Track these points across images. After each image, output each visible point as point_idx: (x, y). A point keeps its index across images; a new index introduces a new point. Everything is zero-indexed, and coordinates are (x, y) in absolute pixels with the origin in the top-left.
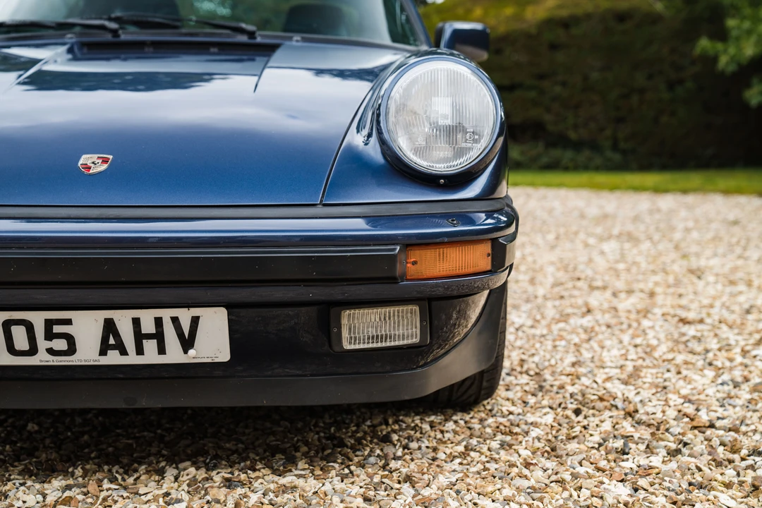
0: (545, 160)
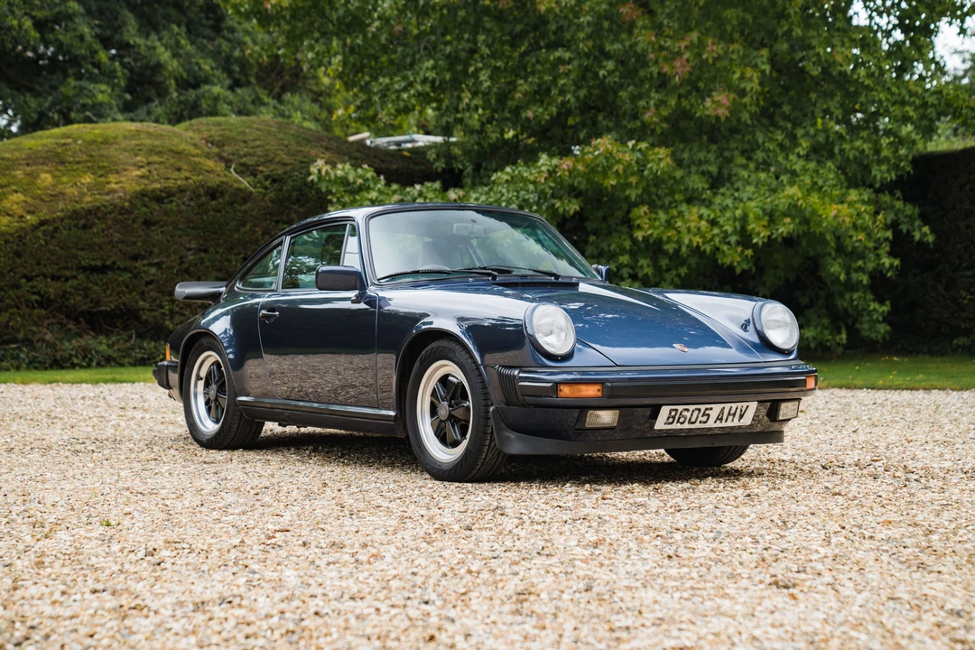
0: (138, 354)
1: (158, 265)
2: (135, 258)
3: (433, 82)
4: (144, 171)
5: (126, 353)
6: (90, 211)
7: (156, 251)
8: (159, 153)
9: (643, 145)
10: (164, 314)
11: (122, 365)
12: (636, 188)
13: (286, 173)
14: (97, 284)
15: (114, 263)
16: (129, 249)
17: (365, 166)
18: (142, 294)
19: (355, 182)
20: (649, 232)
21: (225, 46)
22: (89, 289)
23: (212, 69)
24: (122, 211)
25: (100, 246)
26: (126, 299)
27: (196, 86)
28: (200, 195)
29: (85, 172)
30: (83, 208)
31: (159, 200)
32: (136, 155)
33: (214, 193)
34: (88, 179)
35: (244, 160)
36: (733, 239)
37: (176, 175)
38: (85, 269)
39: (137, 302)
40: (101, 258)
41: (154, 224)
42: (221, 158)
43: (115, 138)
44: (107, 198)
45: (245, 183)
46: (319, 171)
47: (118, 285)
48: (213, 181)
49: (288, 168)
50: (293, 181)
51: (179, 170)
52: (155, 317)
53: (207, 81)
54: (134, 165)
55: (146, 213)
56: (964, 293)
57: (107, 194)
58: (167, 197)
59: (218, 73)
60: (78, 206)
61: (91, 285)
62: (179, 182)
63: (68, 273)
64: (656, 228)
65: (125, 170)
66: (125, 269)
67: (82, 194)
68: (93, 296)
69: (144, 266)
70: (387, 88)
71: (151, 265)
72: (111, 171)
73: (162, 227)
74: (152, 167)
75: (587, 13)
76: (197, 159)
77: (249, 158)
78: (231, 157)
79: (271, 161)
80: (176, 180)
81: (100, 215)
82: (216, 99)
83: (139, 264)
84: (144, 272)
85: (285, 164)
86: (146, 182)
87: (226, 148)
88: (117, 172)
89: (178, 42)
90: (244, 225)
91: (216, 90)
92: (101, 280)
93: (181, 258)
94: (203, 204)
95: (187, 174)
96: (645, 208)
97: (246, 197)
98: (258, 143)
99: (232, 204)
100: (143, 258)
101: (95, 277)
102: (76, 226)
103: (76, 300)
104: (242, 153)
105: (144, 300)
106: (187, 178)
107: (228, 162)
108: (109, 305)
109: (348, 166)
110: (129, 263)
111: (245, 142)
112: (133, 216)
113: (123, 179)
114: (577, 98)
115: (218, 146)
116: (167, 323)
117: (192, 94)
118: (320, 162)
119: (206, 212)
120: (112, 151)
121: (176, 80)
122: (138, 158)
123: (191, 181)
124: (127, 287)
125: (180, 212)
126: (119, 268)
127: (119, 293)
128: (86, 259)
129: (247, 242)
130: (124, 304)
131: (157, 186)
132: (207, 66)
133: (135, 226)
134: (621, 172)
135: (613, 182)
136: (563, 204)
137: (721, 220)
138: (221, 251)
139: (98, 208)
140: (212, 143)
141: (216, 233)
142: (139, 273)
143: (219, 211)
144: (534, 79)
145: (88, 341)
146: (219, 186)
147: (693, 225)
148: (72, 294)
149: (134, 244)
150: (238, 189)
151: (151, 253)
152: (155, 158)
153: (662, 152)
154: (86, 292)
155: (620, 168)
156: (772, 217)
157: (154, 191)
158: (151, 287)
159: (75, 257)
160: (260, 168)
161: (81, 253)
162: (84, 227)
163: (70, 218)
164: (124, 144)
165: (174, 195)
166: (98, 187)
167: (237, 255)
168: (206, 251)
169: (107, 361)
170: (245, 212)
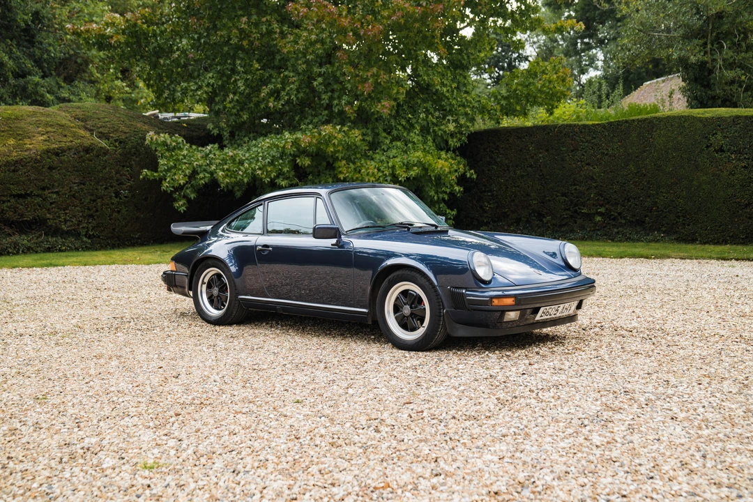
0: (46, 245)
1: (57, 193)
2: (44, 189)
3: (213, 86)
4: (45, 137)
5: (39, 245)
6: (17, 161)
7: (56, 184)
8: (51, 126)
9: (346, 129)
10: (60, 221)
11: (37, 252)
12: (342, 153)
13: (127, 138)
14: (22, 205)
15: (32, 192)
16: (40, 184)
17: (177, 135)
18: (49, 210)
19: (171, 145)
20: (347, 175)
21: (37, 52)
22: (18, 208)
23: (32, 67)
24: (36, 161)
25: (23, 182)
26: (39, 213)
27: (24, 76)
28: (80, 151)
29: (9, 138)
30: (13, 160)
31: (57, 154)
32: (38, 127)
33: (87, 150)
34: (12, 142)
35: (101, 130)
36: (389, 179)
37: (64, 139)
38: (14, 196)
39: (46, 215)
40: (24, 190)
41: (54, 169)
42: (86, 129)
43: (22, 116)
44: (27, 153)
45: (103, 143)
46: (152, 139)
47: (34, 205)
48: (87, 143)
49: (128, 135)
50: (132, 142)
51: (65, 136)
52: (56, 223)
53: (30, 74)
54: (39, 133)
55: (50, 163)
56: (486, 204)
57: (26, 151)
58: (62, 153)
59: (36, 69)
60: (10, 159)
61: (18, 205)
62: (67, 144)
63: (5, 199)
64: (350, 173)
65: (34, 136)
66: (38, 196)
67: (10, 151)
68: (20, 212)
69: (49, 193)
70: (186, 88)
71: (52, 192)
72: (25, 137)
73: (59, 170)
74: (50, 135)
75: (311, 54)
76: (74, 129)
77: (104, 129)
78: (92, 128)
79: (117, 130)
80: (65, 142)
81: (23, 164)
82: (37, 84)
83: (46, 192)
84: (50, 197)
85: (125, 133)
86: (48, 144)
87: (88, 123)
88: (29, 138)
89: (11, 50)
90: (105, 168)
91: (37, 79)
92: (24, 202)
93: (70, 188)
94: (82, 157)
95: (71, 139)
96: (344, 162)
97: (106, 152)
98: (106, 119)
99: (98, 156)
100: (49, 189)
101: (21, 200)
102: (9, 171)
103: (10, 214)
104: (99, 126)
105: (50, 214)
106: (72, 141)
107: (91, 131)
108: (29, 216)
109: (167, 135)
110: (40, 192)
111: (99, 119)
112: (42, 164)
113: (34, 142)
114: (298, 99)
115: (82, 121)
116: (63, 226)
117: (22, 81)
118: (151, 133)
119: (84, 161)
120: (22, 124)
121: (12, 73)
122: (40, 129)
123: (74, 143)
124: (40, 206)
125: (69, 161)
126: (35, 195)
127: (34, 211)
128: (16, 190)
129: (107, 179)
130: (38, 216)
131: (54, 146)
132: (29, 64)
133: (44, 170)
134: (336, 143)
135: (332, 150)
136: (301, 160)
137: (382, 168)
138: (93, 184)
139: (22, 159)
140: (78, 119)
141: (89, 173)
142: (46, 198)
143: (91, 161)
144: (271, 86)
145: (16, 238)
146: (90, 146)
147: (371, 171)
148: (7, 211)
149: (43, 180)
150: (101, 147)
151: (53, 185)
152: (49, 129)
153: (356, 132)
154: (15, 210)
155: (336, 142)
156: (408, 166)
157: (54, 149)
158: (53, 206)
159: (9, 189)
160: (111, 135)
161: (12, 186)
162: (14, 171)
163: (5, 165)
164: (29, 120)
165: (65, 152)
166: (19, 147)
167: (101, 186)
168: (84, 184)
169: (28, 250)
170: (106, 161)
